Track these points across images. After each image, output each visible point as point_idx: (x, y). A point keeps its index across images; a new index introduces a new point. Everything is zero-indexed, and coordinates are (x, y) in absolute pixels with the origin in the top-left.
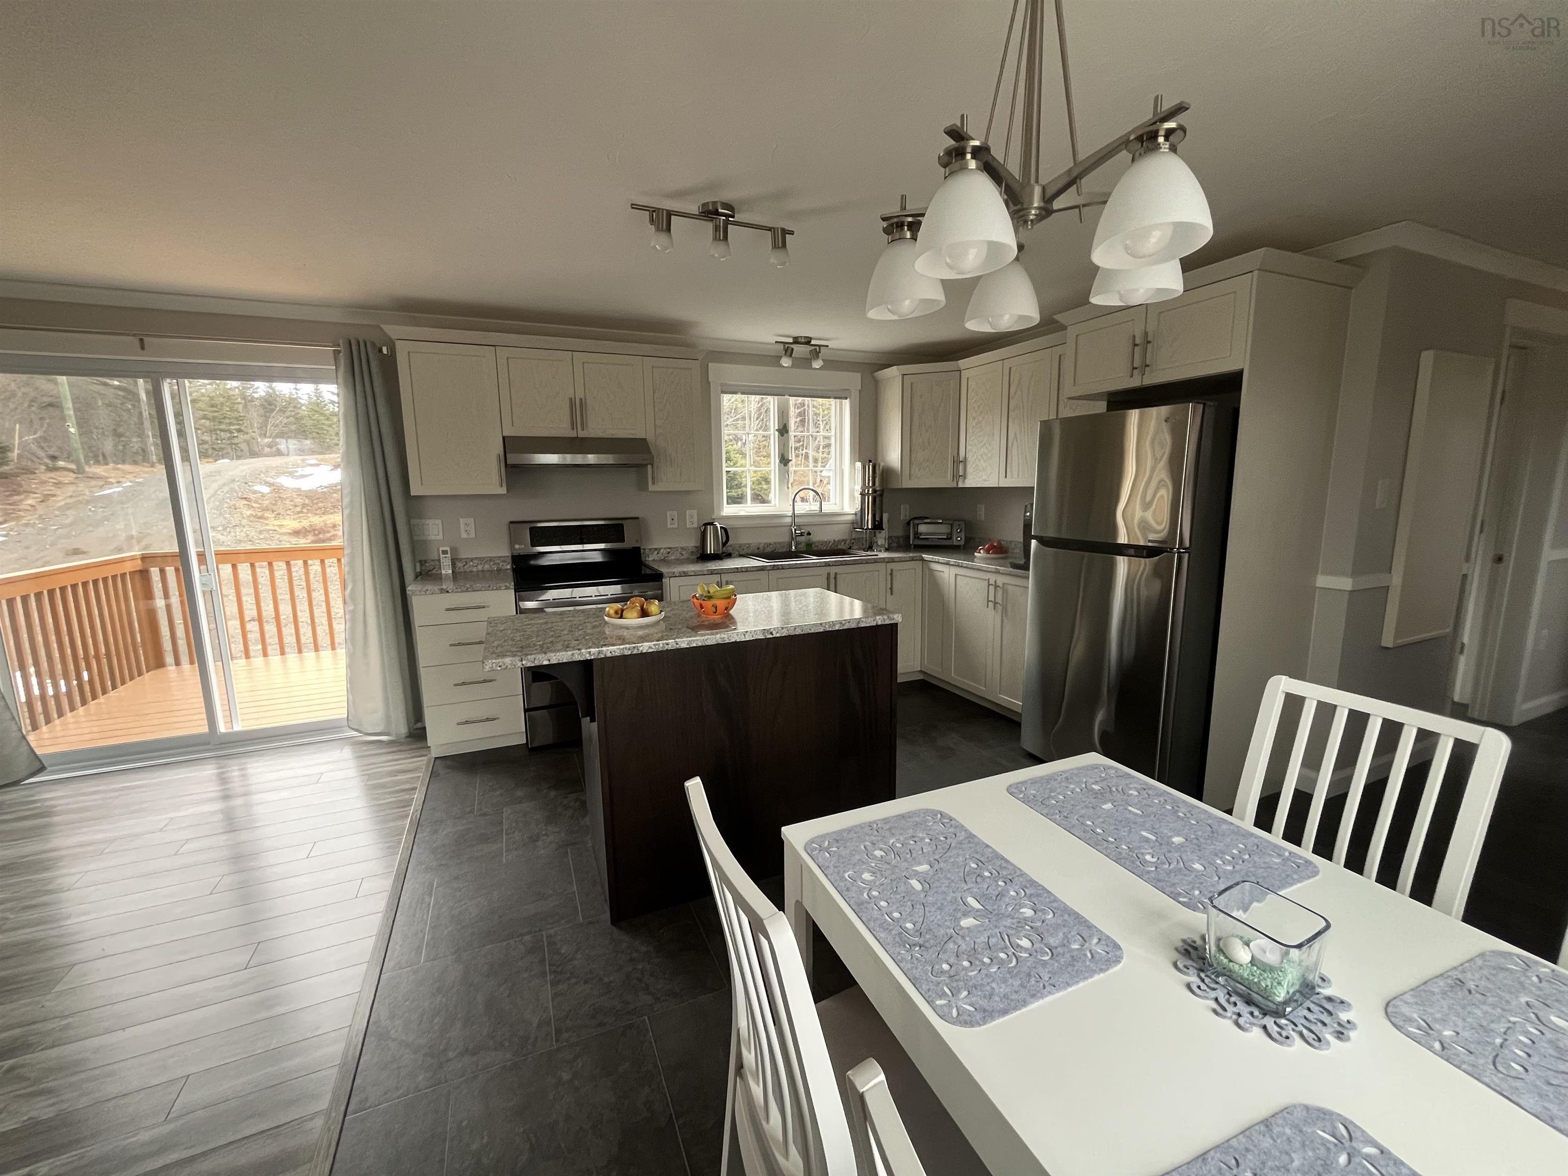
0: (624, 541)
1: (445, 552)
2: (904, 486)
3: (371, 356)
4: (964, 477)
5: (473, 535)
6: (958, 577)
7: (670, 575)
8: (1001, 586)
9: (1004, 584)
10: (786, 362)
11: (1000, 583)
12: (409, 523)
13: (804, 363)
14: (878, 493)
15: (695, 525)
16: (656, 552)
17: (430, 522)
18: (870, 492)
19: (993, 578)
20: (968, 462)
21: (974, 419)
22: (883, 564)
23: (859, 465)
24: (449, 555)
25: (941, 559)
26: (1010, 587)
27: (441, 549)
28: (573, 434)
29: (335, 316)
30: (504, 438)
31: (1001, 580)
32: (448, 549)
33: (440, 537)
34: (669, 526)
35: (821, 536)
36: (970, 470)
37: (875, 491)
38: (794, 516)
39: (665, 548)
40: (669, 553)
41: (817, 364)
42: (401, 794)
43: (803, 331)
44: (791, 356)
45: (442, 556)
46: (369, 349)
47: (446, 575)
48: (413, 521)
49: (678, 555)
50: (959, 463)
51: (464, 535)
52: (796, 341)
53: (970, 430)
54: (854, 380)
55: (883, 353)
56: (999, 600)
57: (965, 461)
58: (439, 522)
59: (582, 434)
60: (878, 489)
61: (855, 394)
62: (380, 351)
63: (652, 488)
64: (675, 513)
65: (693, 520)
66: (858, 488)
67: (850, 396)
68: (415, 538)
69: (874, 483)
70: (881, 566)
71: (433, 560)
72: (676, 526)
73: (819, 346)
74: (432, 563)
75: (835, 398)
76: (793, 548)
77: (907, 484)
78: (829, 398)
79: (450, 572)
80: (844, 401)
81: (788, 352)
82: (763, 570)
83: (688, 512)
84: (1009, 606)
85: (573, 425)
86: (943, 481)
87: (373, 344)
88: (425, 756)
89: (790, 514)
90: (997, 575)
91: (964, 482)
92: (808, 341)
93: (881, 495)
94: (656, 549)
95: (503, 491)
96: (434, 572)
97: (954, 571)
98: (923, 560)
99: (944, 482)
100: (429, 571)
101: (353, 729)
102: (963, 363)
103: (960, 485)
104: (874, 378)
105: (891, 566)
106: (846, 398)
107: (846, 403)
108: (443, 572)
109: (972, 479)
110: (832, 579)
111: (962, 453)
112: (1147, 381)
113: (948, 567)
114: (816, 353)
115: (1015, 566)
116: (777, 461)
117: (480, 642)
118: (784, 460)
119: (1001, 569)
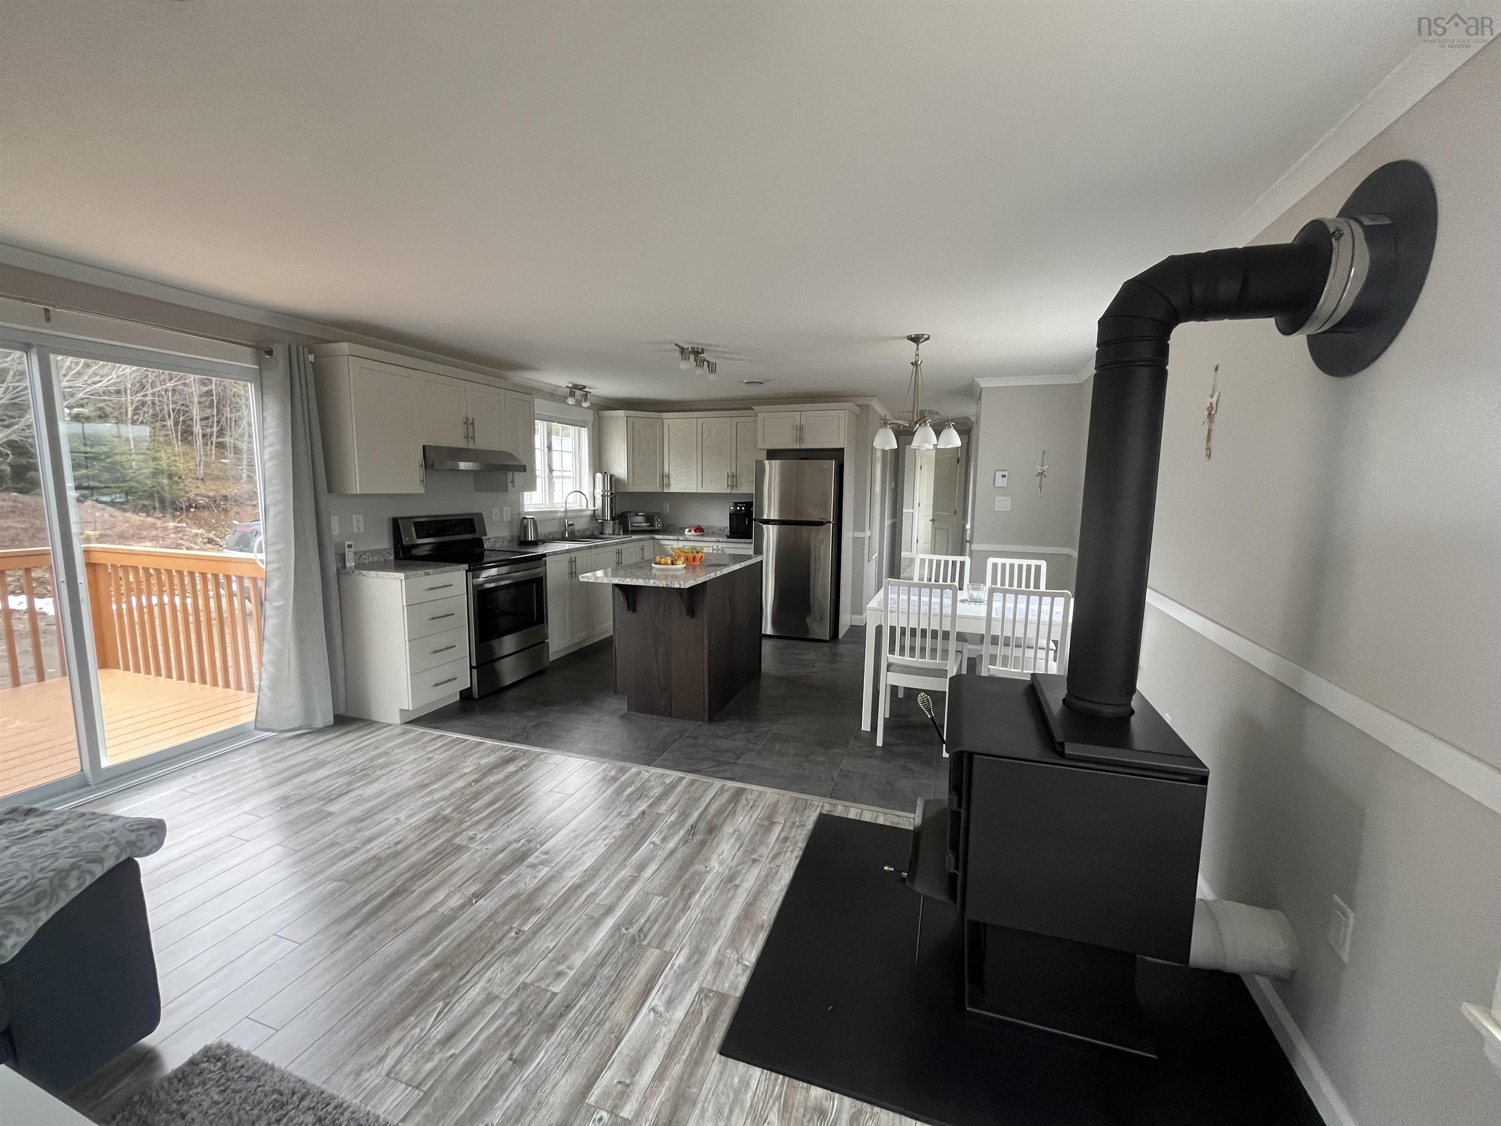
0: (476, 533)
1: (350, 546)
2: (630, 490)
4: (669, 485)
5: (362, 530)
7: (548, 554)
9: (722, 547)
10: (570, 401)
11: (720, 548)
14: (614, 495)
15: (512, 520)
16: (488, 541)
18: (609, 495)
19: (715, 546)
20: (671, 476)
21: (675, 450)
23: (599, 475)
24: (352, 549)
25: (667, 537)
26: (727, 550)
27: (347, 543)
28: (466, 446)
30: (424, 447)
31: (720, 546)
32: (350, 543)
33: (338, 532)
34: (494, 520)
35: (581, 525)
36: (672, 481)
37: (612, 494)
38: (566, 511)
39: (493, 538)
40: (495, 541)
41: (584, 404)
43: (580, 382)
44: (574, 397)
45: (347, 549)
47: (351, 567)
50: (665, 478)
51: (355, 531)
52: (576, 387)
53: (672, 457)
54: (591, 416)
57: (668, 476)
58: (336, 518)
59: (471, 446)
60: (613, 492)
61: (590, 425)
62: (308, 358)
63: (511, 489)
64: (497, 509)
65: (509, 514)
66: (599, 491)
69: (611, 489)
70: (636, 544)
72: (498, 520)
73: (587, 392)
75: (579, 426)
76: (567, 533)
77: (631, 489)
78: (577, 426)
79: (353, 564)
80: (583, 429)
81: (572, 394)
83: (504, 508)
85: (467, 437)
86: (653, 487)
89: (563, 509)
90: (717, 543)
91: (669, 489)
92: (582, 388)
93: (615, 497)
94: (488, 539)
95: (422, 491)
97: (681, 543)
98: (655, 539)
99: (655, 488)
102: (665, 415)
103: (666, 491)
104: (602, 414)
105: (642, 543)
106: (587, 427)
107: (584, 432)
108: (348, 565)
109: (676, 487)
110: (619, 553)
111: (666, 470)
112: (803, 446)
113: (676, 542)
114: (586, 396)
115: (728, 537)
116: (547, 470)
117: (446, 616)
118: (551, 470)
119: (720, 539)
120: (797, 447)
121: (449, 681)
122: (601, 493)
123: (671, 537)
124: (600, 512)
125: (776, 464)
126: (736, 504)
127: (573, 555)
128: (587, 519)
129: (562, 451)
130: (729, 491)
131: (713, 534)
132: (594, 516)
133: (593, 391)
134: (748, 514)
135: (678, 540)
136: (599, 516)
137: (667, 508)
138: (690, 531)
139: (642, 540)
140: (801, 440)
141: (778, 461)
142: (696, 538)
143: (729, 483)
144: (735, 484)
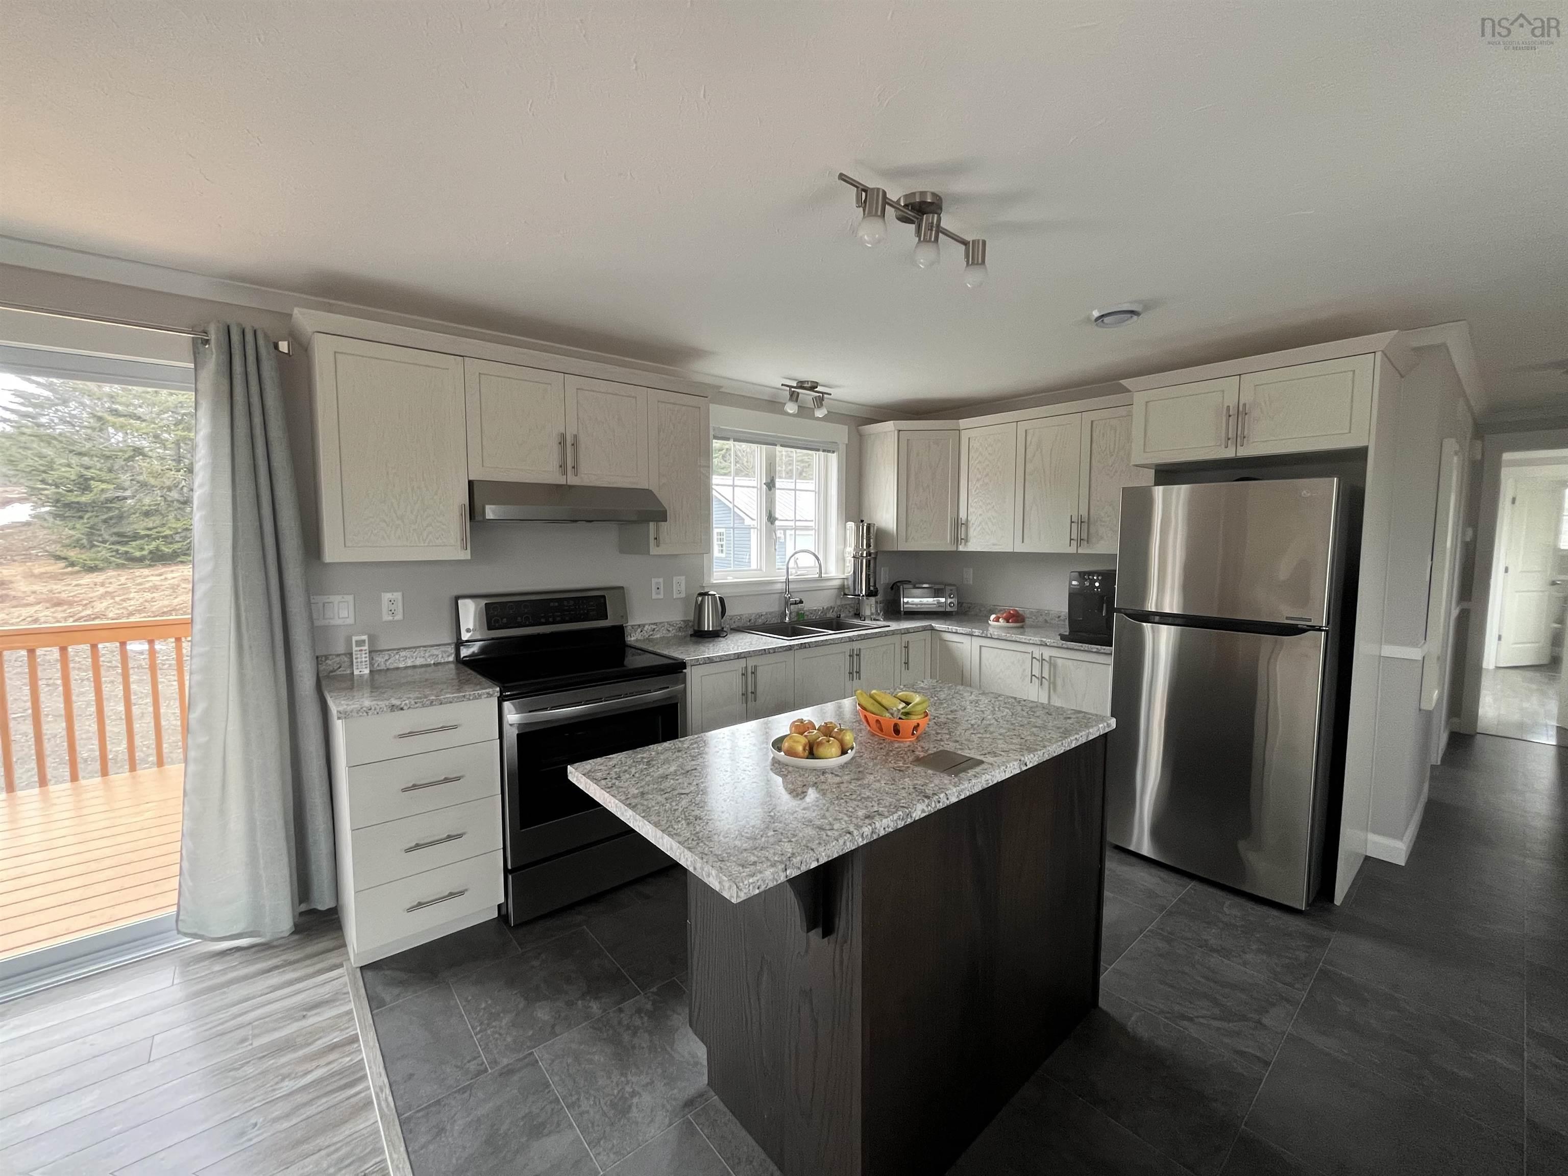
0: (607, 618)
1: (360, 643)
2: (900, 549)
3: (263, 351)
4: (966, 540)
5: (399, 617)
6: (983, 649)
7: (693, 663)
8: (1047, 659)
9: (1051, 657)
10: (791, 408)
11: (1046, 657)
12: (309, 604)
13: (804, 412)
14: (873, 556)
15: (683, 595)
16: (639, 630)
17: (335, 599)
18: (865, 555)
19: (1037, 652)
20: (970, 525)
21: (978, 480)
22: (899, 636)
23: (851, 525)
24: (366, 647)
25: (954, 628)
26: (1059, 662)
27: (354, 639)
28: (561, 481)
29: (195, 288)
30: (471, 483)
31: (1047, 653)
32: (365, 637)
33: (351, 621)
34: (654, 596)
35: (815, 604)
36: (972, 533)
37: (869, 554)
38: (788, 582)
39: (650, 624)
40: (654, 630)
41: (820, 413)
42: (331, 1057)
43: (809, 375)
44: (797, 401)
45: (355, 648)
46: (261, 342)
47: (361, 676)
48: (315, 599)
49: (664, 632)
50: (959, 527)
51: (387, 617)
52: (801, 385)
53: (973, 492)
54: (841, 433)
55: (871, 406)
56: (1046, 675)
57: (966, 524)
58: (350, 598)
59: (572, 480)
60: (872, 551)
61: (842, 448)
62: (276, 347)
63: (654, 550)
64: (661, 580)
65: (680, 587)
66: (850, 550)
67: (838, 449)
68: (317, 623)
69: (868, 545)
70: (897, 639)
71: (338, 655)
72: (661, 596)
73: (823, 393)
74: (338, 659)
75: (824, 451)
76: (787, 619)
77: (903, 547)
78: (818, 450)
79: (367, 671)
80: (830, 455)
81: (794, 397)
82: (790, 650)
83: (675, 578)
84: (1059, 682)
85: (563, 467)
86: (941, 543)
87: (266, 336)
88: (340, 966)
89: (784, 579)
90: (1041, 647)
91: (966, 545)
92: (813, 387)
93: (875, 559)
94: (639, 625)
95: (466, 555)
96: (338, 672)
97: (977, 642)
98: (932, 629)
99: (944, 545)
100: (332, 672)
101: (186, 935)
102: (963, 423)
103: (961, 548)
104: (858, 431)
105: (906, 638)
106: (833, 452)
107: (833, 458)
108: (356, 672)
109: (976, 543)
110: (855, 656)
111: (963, 515)
112: (1243, 452)
113: (969, 637)
114: (820, 401)
115: (1063, 638)
116: (765, 518)
117: (447, 780)
118: (771, 519)
119: (1048, 641)
120: (1229, 453)
121: (452, 895)
122: (853, 553)
123: (960, 630)
124: (851, 582)
125: (1181, 492)
126: (1082, 575)
127: (751, 662)
128: (834, 592)
129: (795, 490)
130: (1072, 550)
131: (1036, 627)
132: (842, 590)
133: (836, 393)
134: (1106, 597)
135: (972, 635)
136: (848, 588)
137: (969, 576)
138: (997, 620)
139: (907, 631)
140: (1239, 438)
141: (1184, 487)
142: (1003, 635)
143: (1074, 536)
144: (1085, 536)
